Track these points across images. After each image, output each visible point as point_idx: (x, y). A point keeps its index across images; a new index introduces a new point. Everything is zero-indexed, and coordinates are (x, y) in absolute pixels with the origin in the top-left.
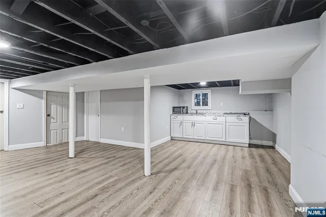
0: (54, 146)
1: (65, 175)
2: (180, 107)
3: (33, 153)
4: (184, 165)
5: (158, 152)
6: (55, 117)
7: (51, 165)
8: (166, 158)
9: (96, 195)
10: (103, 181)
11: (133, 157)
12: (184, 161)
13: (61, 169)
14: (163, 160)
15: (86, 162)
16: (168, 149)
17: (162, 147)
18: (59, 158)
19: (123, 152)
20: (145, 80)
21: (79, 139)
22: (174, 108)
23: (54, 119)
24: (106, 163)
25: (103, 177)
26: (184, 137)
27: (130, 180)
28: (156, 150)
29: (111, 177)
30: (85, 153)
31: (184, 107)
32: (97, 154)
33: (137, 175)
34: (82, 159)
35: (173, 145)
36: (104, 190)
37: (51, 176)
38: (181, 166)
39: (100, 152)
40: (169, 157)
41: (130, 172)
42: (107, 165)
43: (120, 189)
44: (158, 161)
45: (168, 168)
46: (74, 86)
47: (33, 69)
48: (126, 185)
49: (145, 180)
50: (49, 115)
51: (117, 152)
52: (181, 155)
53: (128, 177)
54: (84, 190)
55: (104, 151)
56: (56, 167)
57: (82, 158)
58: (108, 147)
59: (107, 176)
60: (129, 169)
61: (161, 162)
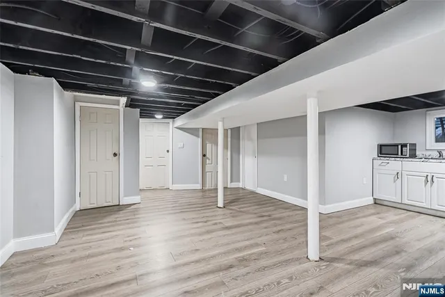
0: (209, 190)
1: (208, 228)
2: (397, 145)
3: (190, 195)
4: (397, 260)
5: (342, 222)
6: (210, 158)
7: (199, 212)
8: (356, 237)
9: (231, 267)
10: (246, 248)
11: (296, 222)
12: (398, 253)
13: (205, 220)
14: (350, 239)
15: (233, 217)
16: (364, 219)
17: (352, 213)
18: (208, 206)
19: (284, 211)
20: (309, 100)
21: (234, 185)
22: (381, 147)
23: (209, 159)
24: (256, 223)
25: (247, 243)
26: (406, 201)
27: (282, 258)
28: (338, 217)
29: (257, 245)
30: (236, 203)
31: (404, 146)
32: (248, 209)
33: (296, 254)
34: (231, 211)
35: (378, 213)
36: (243, 261)
37: (195, 225)
38: (389, 261)
39: (254, 206)
40: (362, 235)
41: (285, 245)
42: (256, 226)
43: (264, 268)
44: (339, 239)
45: (356, 257)
46: (223, 119)
47: (185, 105)
48: (275, 265)
49: (306, 265)
50: (204, 155)
51: (275, 210)
52: (392, 238)
53: (281, 252)
54: (220, 254)
55: (258, 205)
56: (202, 215)
57: (231, 209)
58: (265, 200)
59: (252, 242)
60: (285, 239)
61: (344, 241)
